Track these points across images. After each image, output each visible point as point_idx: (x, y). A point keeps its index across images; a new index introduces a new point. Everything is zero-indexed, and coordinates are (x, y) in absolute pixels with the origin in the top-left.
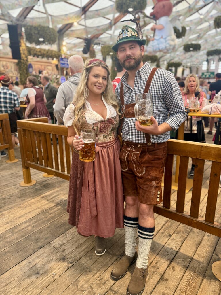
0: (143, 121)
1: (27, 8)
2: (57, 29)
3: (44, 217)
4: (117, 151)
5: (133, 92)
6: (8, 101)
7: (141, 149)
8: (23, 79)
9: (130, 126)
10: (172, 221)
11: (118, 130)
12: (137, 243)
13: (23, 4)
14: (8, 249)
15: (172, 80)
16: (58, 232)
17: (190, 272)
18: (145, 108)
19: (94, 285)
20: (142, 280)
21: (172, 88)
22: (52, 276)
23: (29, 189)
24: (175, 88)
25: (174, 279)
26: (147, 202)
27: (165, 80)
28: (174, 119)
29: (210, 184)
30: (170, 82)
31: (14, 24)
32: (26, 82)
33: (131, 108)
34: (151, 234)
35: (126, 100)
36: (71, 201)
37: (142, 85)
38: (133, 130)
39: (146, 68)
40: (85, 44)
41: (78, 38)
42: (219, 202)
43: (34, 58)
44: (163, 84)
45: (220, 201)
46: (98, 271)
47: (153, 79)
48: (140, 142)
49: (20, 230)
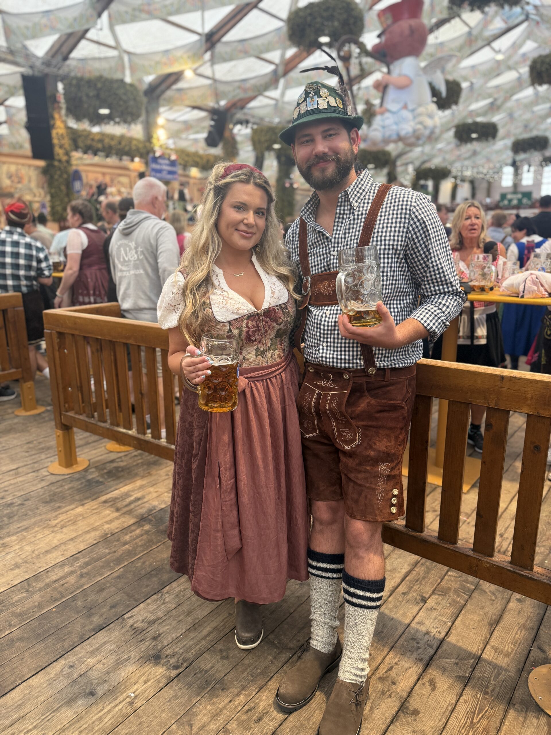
0: (358, 315)
1: (70, 35)
2: (145, 87)
3: (107, 551)
4: (291, 388)
5: (333, 245)
6: (22, 262)
7: (351, 383)
8: (59, 209)
9: (324, 325)
10: (428, 563)
11: (293, 336)
12: (342, 619)
13: (59, 26)
14: (18, 631)
15: (428, 215)
16: (143, 590)
17: (474, 693)
18: (362, 282)
19: (234, 725)
20: (354, 713)
21: (427, 233)
22: (128, 700)
23: (72, 481)
24: (436, 234)
25: (435, 709)
26: (366, 517)
27: (410, 215)
28: (432, 311)
29: (522, 472)
30: (422, 218)
31: (37, 74)
32: (65, 214)
33: (326, 283)
34: (376, 595)
35: (314, 262)
36: (175, 512)
37: (355, 226)
38: (332, 336)
39: (363, 185)
40: (212, 123)
41: (194, 108)
42: (546, 516)
43: (86, 156)
44: (406, 225)
45: (547, 513)
46: (244, 688)
47: (382, 212)
48: (349, 367)
49: (47, 585)
